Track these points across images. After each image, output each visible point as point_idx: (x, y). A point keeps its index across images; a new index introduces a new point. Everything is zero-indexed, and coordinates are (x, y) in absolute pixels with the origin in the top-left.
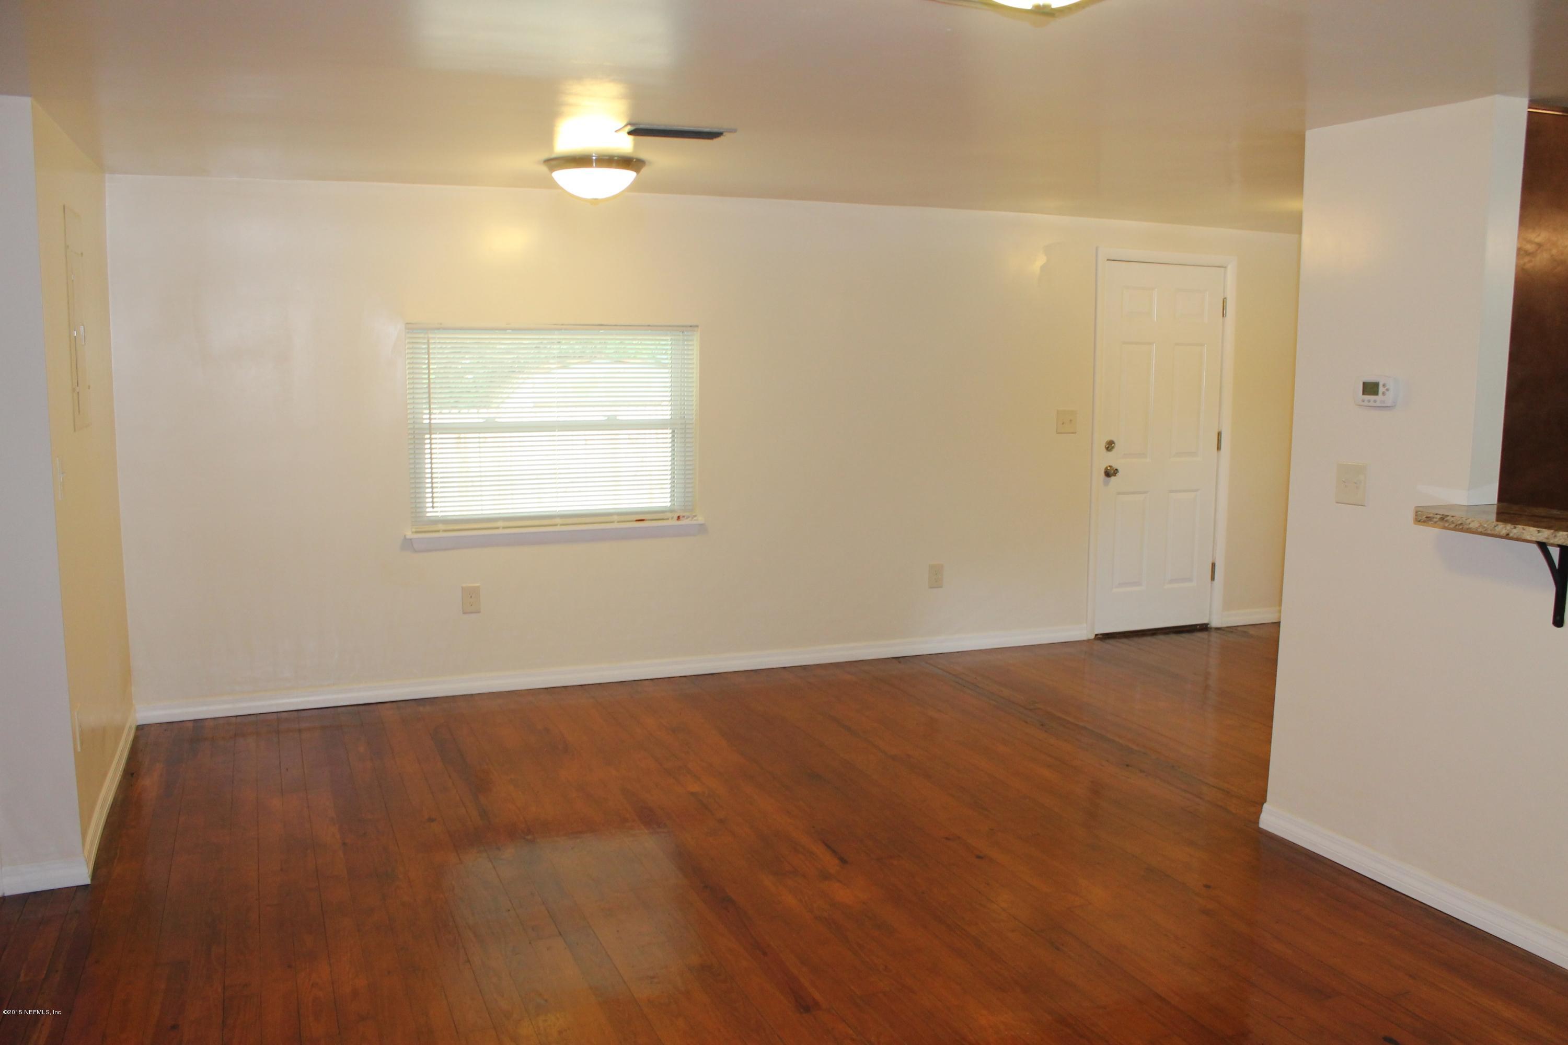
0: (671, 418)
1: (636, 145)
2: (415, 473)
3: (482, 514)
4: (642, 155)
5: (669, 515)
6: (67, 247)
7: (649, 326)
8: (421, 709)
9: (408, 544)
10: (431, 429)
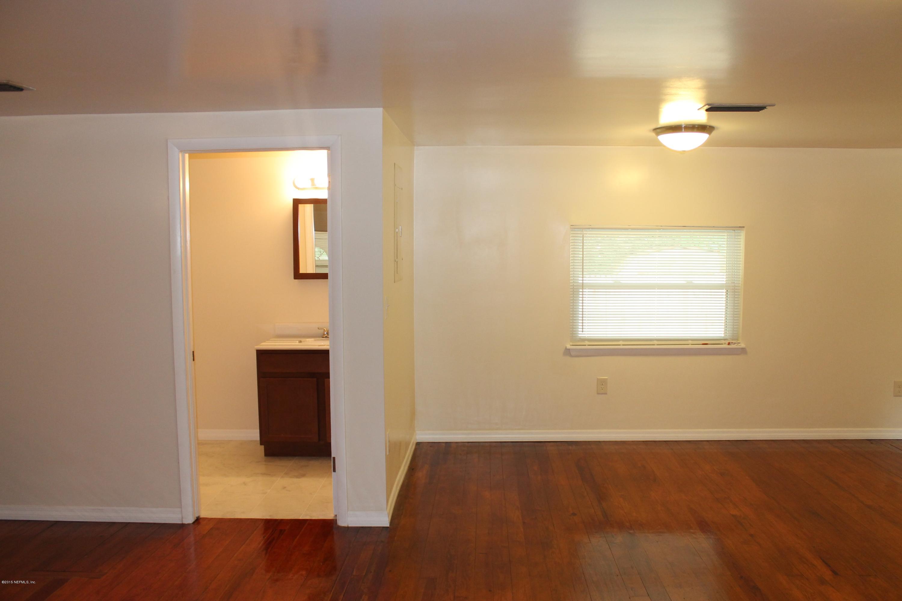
0: (726, 283)
1: (709, 118)
2: (573, 311)
3: (603, 337)
4: (712, 124)
5: (723, 342)
6: (395, 185)
7: (714, 227)
8: (570, 447)
9: (568, 352)
10: (583, 286)
